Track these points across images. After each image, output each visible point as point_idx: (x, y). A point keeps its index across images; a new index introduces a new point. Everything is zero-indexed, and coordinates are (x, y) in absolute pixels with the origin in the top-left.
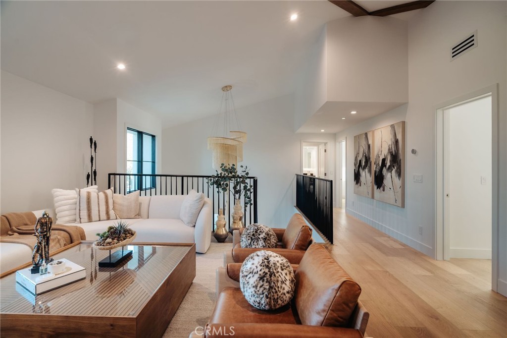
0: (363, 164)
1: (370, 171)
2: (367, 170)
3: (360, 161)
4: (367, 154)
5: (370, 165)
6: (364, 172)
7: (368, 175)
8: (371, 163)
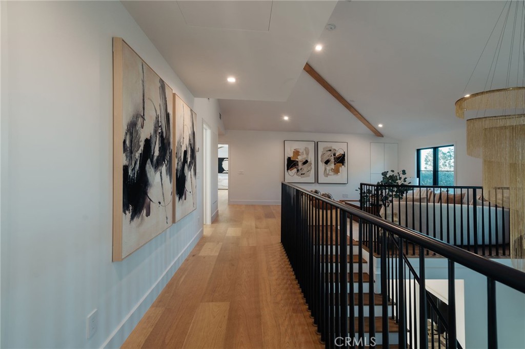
0: (157, 153)
1: (169, 171)
2: (164, 168)
3: (148, 142)
4: (164, 130)
5: (170, 157)
6: (158, 173)
7: (166, 179)
8: (171, 153)
